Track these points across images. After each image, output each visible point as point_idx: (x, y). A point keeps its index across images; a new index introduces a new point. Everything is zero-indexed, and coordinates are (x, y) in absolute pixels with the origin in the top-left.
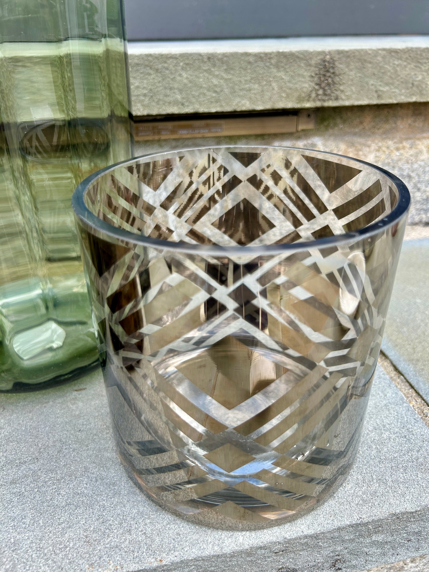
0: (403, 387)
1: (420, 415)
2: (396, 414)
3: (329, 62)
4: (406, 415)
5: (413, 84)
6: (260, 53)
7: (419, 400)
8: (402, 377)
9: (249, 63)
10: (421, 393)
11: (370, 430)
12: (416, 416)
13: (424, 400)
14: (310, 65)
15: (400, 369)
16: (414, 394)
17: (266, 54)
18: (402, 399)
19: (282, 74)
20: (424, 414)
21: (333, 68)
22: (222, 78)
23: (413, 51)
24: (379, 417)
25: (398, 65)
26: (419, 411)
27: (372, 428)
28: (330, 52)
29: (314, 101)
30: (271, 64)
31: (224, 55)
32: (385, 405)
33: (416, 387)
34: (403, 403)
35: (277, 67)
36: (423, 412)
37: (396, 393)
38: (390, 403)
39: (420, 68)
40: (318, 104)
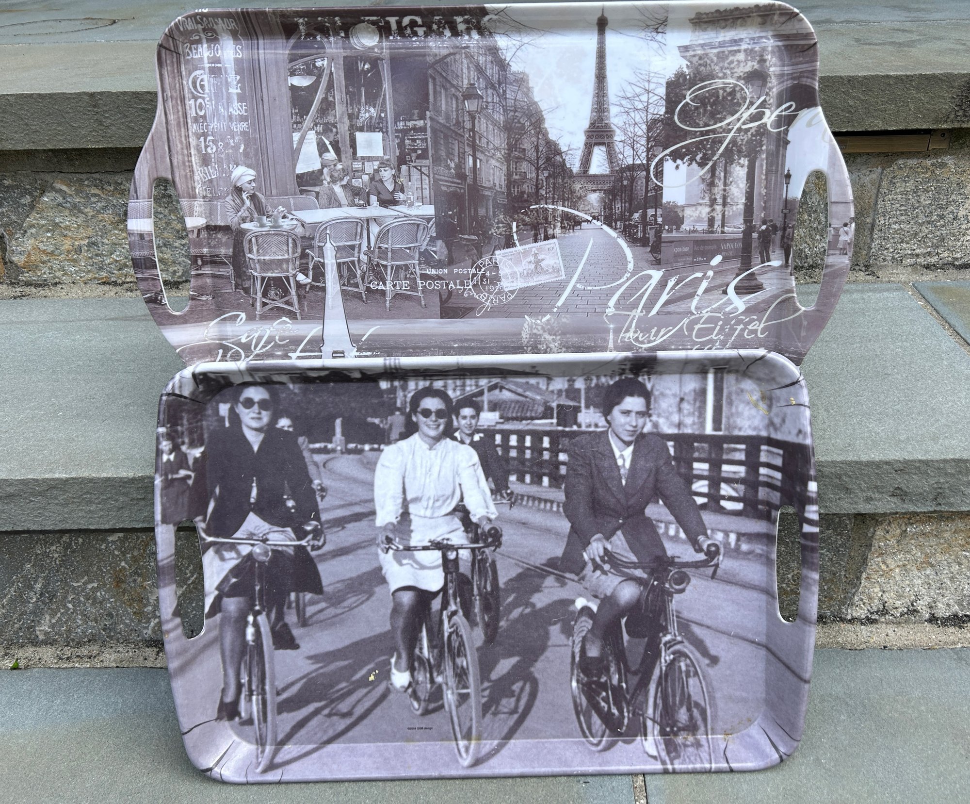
14: (953, 87)
17: (907, 76)
19: (921, 95)
22: (859, 99)
29: (952, 122)
30: (912, 86)
31: (865, 77)
35: (917, 88)
40: (957, 125)
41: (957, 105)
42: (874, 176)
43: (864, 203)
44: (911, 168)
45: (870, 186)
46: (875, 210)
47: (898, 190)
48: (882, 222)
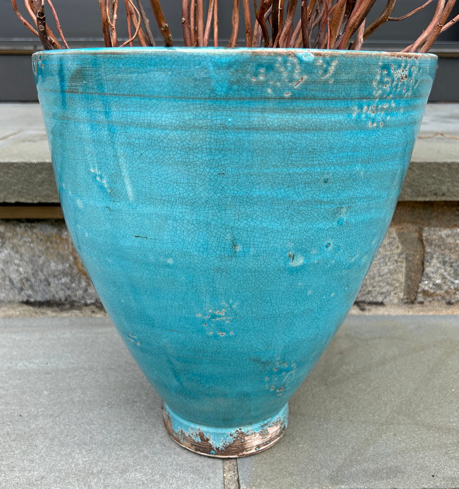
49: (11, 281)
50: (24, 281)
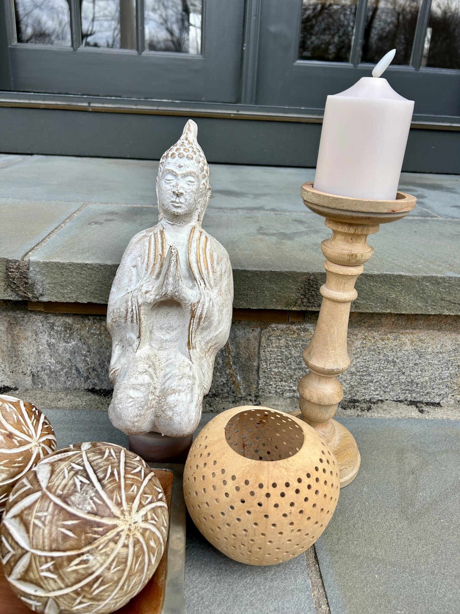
0: (314, 576)
1: (316, 605)
2: (297, 600)
3: (312, 281)
4: (304, 603)
5: (387, 300)
6: (256, 271)
7: (321, 591)
8: (317, 565)
9: (247, 277)
10: (325, 585)
11: (271, 610)
12: (312, 605)
13: (325, 592)
14: (297, 282)
15: (319, 558)
16: (320, 584)
17: (261, 272)
18: (307, 587)
19: (274, 286)
20: (319, 605)
21: (316, 285)
23: (386, 276)
24: (283, 600)
25: (373, 286)
26: (317, 601)
27: (273, 609)
28: (313, 274)
29: (300, 306)
30: (265, 279)
32: (292, 590)
33: (324, 578)
34: (307, 590)
35: (270, 281)
36: (319, 603)
37: (305, 581)
38: (296, 589)
39: (394, 289)
40: (304, 309)
41: (301, 295)
42: (256, 333)
43: (251, 352)
44: (282, 330)
45: (253, 340)
46: (259, 357)
47: (274, 345)
48: (265, 366)
49: (77, 370)
50: (90, 370)
